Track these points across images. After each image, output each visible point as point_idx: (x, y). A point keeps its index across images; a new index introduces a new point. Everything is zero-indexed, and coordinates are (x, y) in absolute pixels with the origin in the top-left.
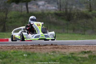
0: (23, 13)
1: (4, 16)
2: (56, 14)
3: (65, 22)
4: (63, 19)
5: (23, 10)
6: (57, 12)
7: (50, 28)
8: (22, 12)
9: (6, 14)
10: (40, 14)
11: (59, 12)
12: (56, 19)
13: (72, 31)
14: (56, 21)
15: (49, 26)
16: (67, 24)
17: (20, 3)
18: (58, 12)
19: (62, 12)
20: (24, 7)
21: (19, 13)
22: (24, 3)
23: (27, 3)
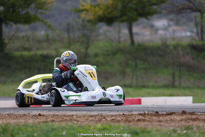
0: (122, 45)
1: (83, 50)
2: (193, 47)
5: (122, 39)
6: (194, 43)
7: (180, 78)
8: (119, 42)
9: (87, 48)
10: (158, 48)
11: (200, 43)
12: (193, 58)
14: (191, 62)
15: (177, 74)
17: (116, 24)
18: (197, 42)
20: (125, 31)
21: (114, 45)
22: (125, 24)
23: (130, 22)
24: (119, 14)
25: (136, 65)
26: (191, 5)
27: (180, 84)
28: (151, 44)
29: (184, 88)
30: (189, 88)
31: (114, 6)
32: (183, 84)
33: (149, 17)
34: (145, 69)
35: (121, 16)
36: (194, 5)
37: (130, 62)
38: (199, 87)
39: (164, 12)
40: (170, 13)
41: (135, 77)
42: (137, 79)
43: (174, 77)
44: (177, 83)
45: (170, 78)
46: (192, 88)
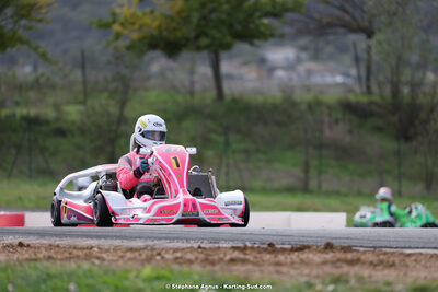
0: (197, 100)
1: (113, 109)
2: (349, 108)
3: (390, 145)
4: (378, 129)
5: (198, 87)
6: (352, 98)
7: (320, 172)
8: (192, 93)
9: (123, 104)
10: (275, 107)
11: (364, 99)
12: (350, 132)
13: (419, 188)
14: (348, 139)
15: (314, 163)
16: (398, 153)
17: (185, 55)
18: (358, 96)
19: (376, 98)
20: (204, 70)
21: (180, 98)
22: (205, 54)
23: (216, 51)
24: (193, 34)
25: (227, 144)
26: (347, 17)
27: (320, 187)
28: (260, 99)
29: (329, 194)
30: (338, 193)
31: (184, 15)
32: (325, 187)
33: (256, 42)
34: (246, 151)
35: (197, 37)
36: (354, 18)
37: (214, 136)
38: (360, 194)
39: (287, 30)
40: (301, 33)
41: (224, 169)
42: (227, 174)
43: (306, 169)
44: (313, 184)
45: (298, 171)
46: (346, 195)
